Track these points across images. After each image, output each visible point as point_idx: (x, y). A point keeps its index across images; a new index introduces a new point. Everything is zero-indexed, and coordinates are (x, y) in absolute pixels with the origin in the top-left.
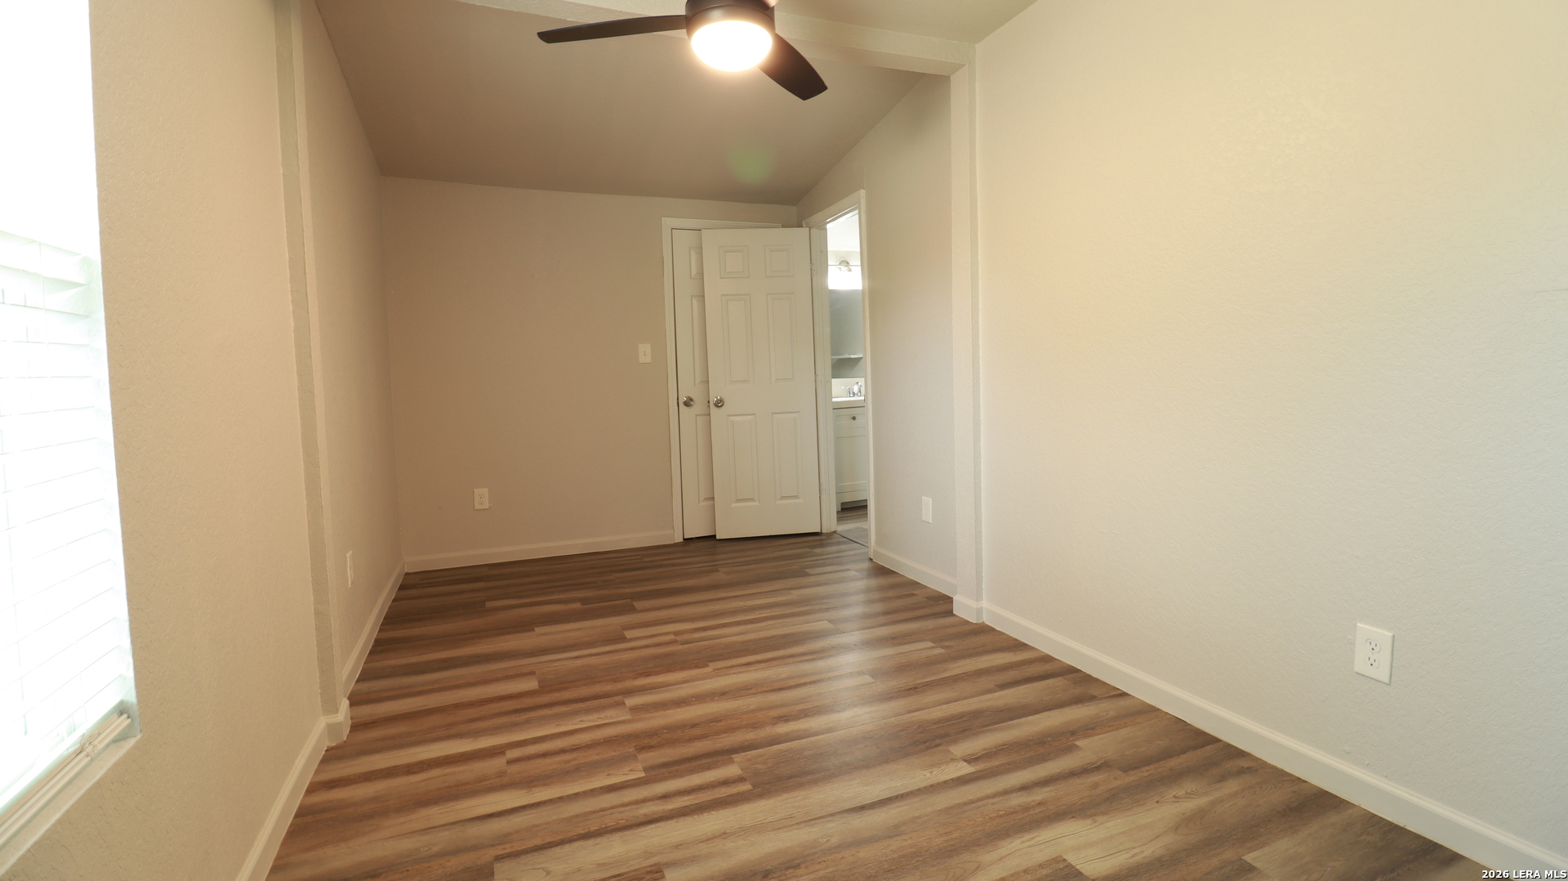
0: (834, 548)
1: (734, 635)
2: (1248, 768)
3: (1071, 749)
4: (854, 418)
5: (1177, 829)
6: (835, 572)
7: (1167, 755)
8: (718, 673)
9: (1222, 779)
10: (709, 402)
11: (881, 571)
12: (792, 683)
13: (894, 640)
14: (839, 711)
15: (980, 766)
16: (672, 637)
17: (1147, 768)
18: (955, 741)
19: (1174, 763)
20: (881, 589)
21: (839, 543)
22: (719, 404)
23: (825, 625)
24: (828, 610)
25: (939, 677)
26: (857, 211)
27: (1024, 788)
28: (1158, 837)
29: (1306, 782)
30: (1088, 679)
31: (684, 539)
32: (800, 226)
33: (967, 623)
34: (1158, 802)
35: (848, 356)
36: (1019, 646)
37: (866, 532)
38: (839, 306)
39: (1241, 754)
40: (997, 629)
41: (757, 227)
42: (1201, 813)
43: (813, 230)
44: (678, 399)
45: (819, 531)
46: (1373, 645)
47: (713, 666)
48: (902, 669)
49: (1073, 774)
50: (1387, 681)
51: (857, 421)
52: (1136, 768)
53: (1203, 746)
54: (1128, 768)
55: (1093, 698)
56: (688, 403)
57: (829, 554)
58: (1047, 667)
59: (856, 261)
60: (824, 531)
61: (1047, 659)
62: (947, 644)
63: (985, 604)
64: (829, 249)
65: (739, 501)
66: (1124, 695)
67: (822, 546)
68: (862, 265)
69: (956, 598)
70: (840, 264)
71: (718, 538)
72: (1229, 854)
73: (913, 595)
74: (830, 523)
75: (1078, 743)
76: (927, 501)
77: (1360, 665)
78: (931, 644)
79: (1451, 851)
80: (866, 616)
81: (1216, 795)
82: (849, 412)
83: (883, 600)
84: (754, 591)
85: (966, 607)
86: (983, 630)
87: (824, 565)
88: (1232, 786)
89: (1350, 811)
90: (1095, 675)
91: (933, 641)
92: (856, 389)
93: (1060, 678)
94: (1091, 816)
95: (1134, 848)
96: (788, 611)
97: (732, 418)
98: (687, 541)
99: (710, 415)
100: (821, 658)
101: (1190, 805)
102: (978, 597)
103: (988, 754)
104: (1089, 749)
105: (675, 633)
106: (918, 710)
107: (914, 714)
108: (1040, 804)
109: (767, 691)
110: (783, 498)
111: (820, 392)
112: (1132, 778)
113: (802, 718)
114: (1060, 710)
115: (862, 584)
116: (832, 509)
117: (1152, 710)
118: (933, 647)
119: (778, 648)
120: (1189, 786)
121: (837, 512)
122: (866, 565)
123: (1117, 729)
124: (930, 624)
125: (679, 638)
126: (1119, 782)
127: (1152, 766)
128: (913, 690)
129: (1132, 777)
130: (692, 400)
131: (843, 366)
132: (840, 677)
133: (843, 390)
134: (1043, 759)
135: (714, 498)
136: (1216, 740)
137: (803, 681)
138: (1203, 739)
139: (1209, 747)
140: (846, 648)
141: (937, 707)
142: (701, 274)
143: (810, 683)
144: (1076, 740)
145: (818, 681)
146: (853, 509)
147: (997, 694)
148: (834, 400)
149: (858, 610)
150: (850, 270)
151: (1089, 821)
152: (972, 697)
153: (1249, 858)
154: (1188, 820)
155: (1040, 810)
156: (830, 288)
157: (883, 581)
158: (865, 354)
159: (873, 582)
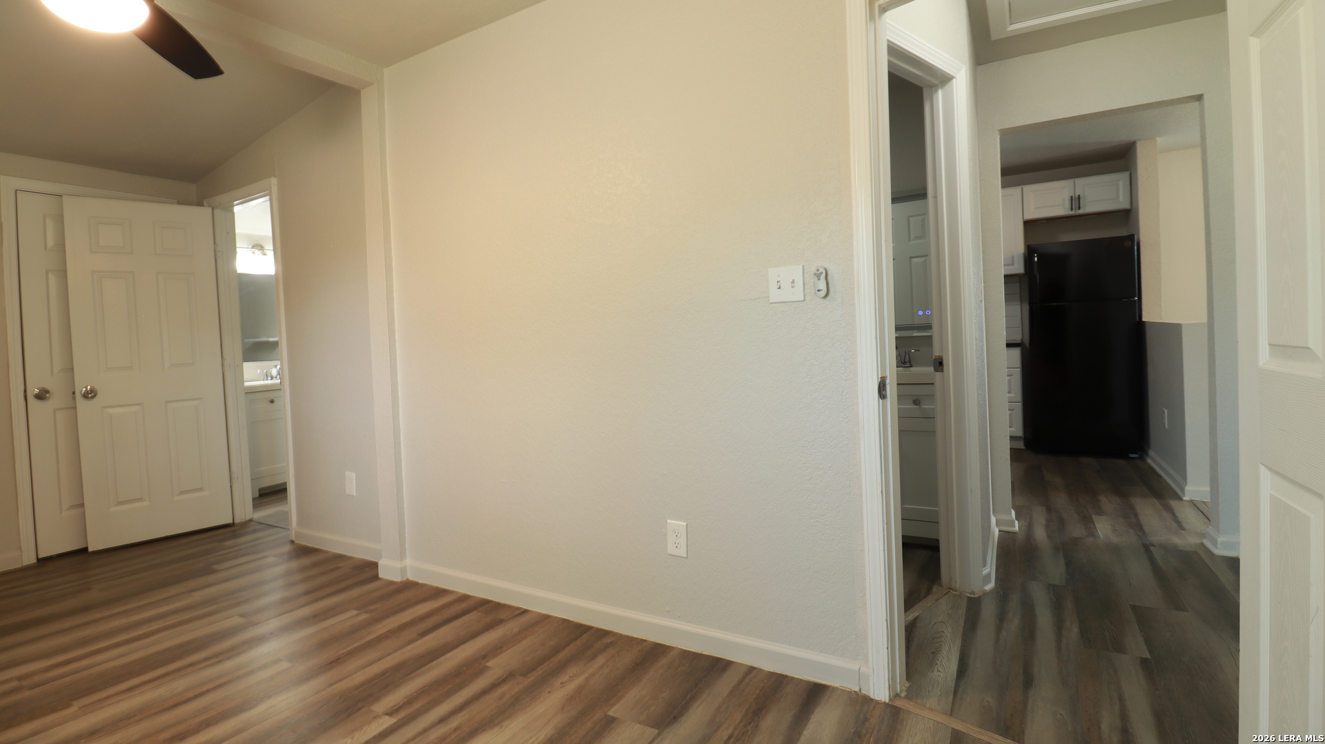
0: (249, 537)
1: (111, 660)
2: (610, 643)
3: (482, 671)
4: (272, 401)
5: (562, 709)
6: (247, 563)
7: (556, 651)
8: (85, 710)
9: (594, 656)
10: (74, 393)
11: (303, 551)
12: (190, 695)
13: (316, 617)
14: (250, 708)
15: (402, 714)
16: (15, 684)
17: (542, 667)
18: (377, 699)
19: (561, 656)
20: (303, 569)
21: (255, 531)
22: (90, 395)
23: (236, 620)
24: (238, 604)
25: (363, 642)
26: (268, 198)
27: (443, 720)
28: (549, 721)
29: (646, 641)
30: (498, 606)
31: (38, 559)
32: (200, 204)
33: (392, 583)
34: (549, 692)
35: (264, 339)
36: (441, 592)
37: (286, 516)
38: (250, 289)
39: (606, 633)
40: (421, 581)
41: (143, 200)
42: (581, 688)
43: (217, 212)
44: (25, 391)
45: (231, 521)
46: (677, 534)
47: (77, 705)
48: (323, 644)
49: (484, 692)
50: (685, 556)
51: (275, 404)
52: (533, 670)
53: (581, 636)
54: (525, 674)
55: (501, 622)
56: (42, 396)
57: (242, 544)
58: (464, 605)
59: (269, 246)
60: (237, 521)
61: (465, 598)
62: (372, 607)
63: (409, 562)
64: (237, 231)
65: (120, 503)
66: (525, 612)
67: (235, 536)
68: (275, 250)
69: (381, 563)
70: (253, 247)
71: (90, 550)
72: (598, 715)
73: (338, 568)
74: (245, 510)
75: (489, 664)
76: (351, 476)
77: (671, 549)
78: (354, 612)
79: (726, 660)
80: (285, 601)
81: (591, 671)
82: (268, 395)
83: (304, 580)
84: (142, 603)
85: (390, 570)
86: (408, 585)
87: (236, 557)
88: (600, 660)
89: (672, 653)
90: (502, 601)
91: (357, 609)
92: (274, 372)
93: (475, 612)
94: (498, 724)
95: (531, 738)
96: (187, 616)
97: (110, 411)
98: (42, 561)
99: (76, 408)
100: (229, 658)
101: (571, 687)
102: (402, 556)
103: (409, 701)
104: (497, 666)
105: (20, 678)
106: (340, 680)
107: (336, 686)
108: (456, 729)
109: (156, 713)
110: (182, 493)
111: (228, 377)
112: (530, 680)
113: (203, 729)
114: (474, 640)
115: (281, 569)
116: (245, 495)
117: (546, 618)
118: (357, 615)
119: (173, 661)
120: (572, 671)
121: (254, 499)
122: (287, 548)
123: (520, 642)
124: (355, 593)
125: (25, 683)
126: (521, 686)
127: (546, 664)
128: (337, 662)
129: (531, 678)
130: (47, 392)
131: (258, 350)
132: (252, 672)
133: (255, 374)
134: (459, 688)
135: (83, 504)
136: (590, 628)
137: (205, 688)
138: (580, 630)
139: (585, 636)
140: (261, 640)
141: (359, 672)
142: (61, 247)
143: (215, 688)
144: (487, 662)
145: (225, 684)
146: (272, 493)
147: (419, 642)
148: (246, 384)
149: (276, 596)
150: (265, 255)
151: (496, 729)
152: (395, 651)
153: (611, 713)
154: (571, 699)
155: (456, 735)
156: (238, 272)
157: (306, 561)
158: (280, 338)
159: (295, 564)
